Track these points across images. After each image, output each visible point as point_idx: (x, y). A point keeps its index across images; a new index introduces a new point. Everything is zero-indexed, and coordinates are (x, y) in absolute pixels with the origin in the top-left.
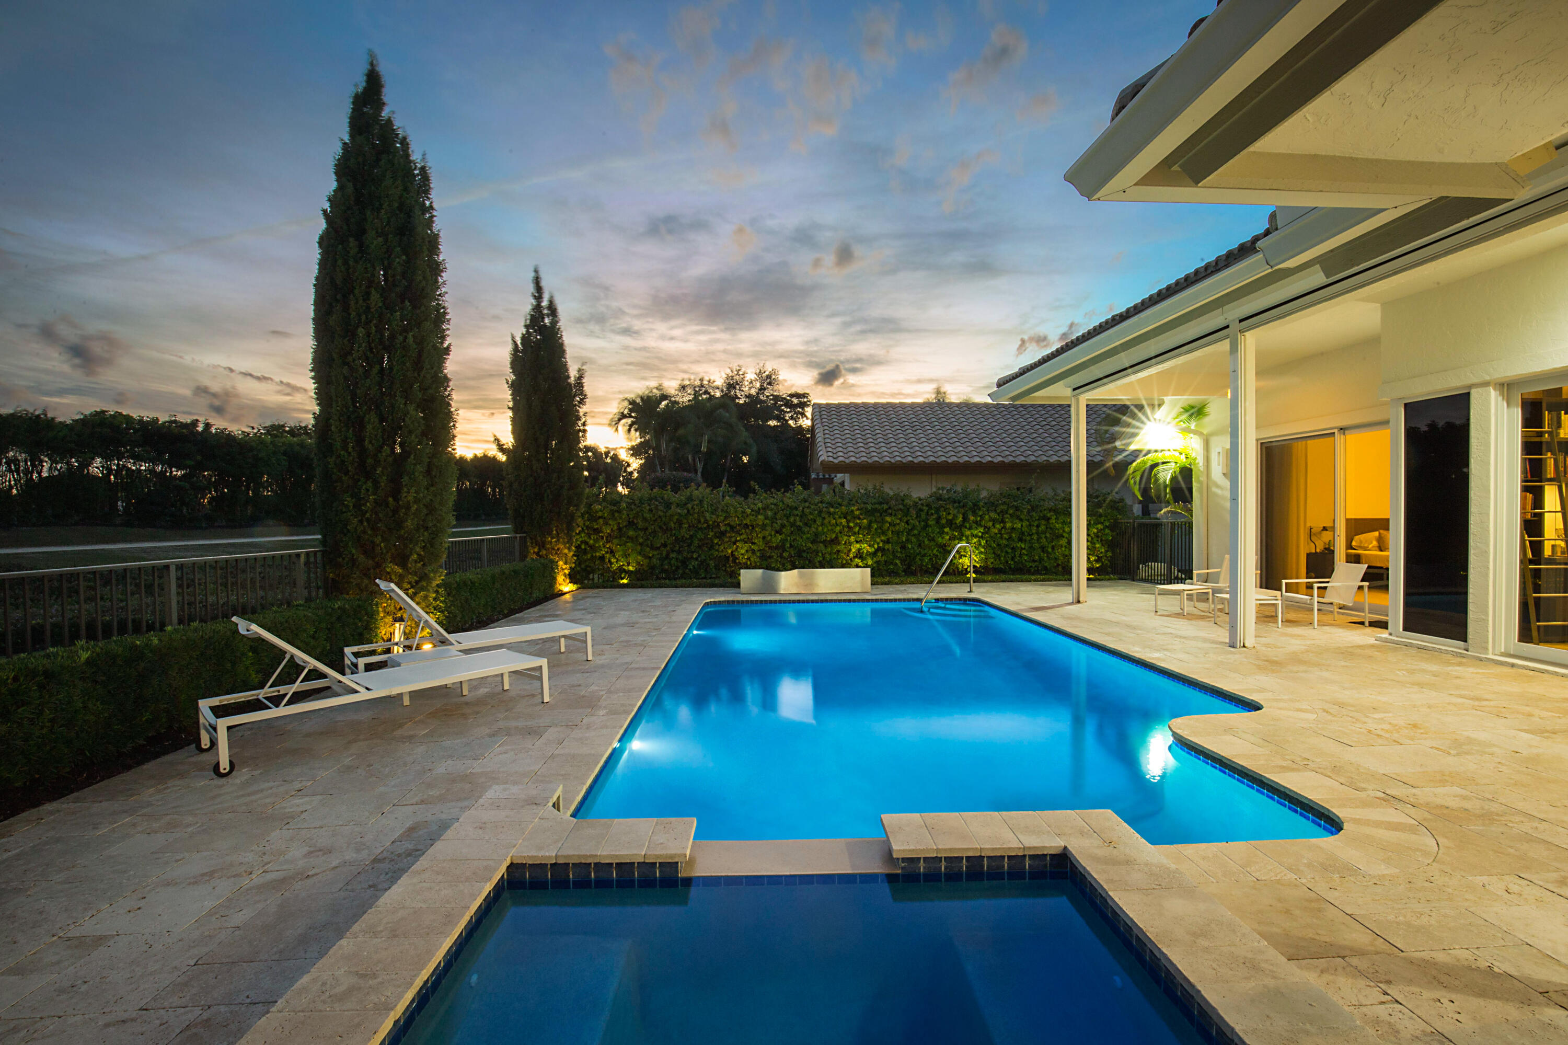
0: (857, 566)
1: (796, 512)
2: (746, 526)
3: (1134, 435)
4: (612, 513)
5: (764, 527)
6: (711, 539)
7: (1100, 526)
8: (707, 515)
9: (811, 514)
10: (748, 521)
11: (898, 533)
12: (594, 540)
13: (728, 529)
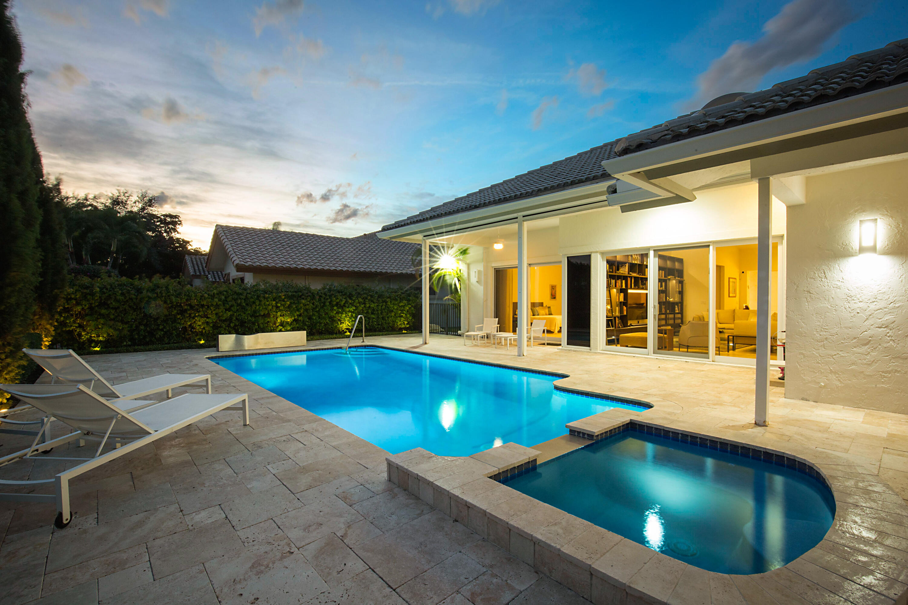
0: (280, 331)
1: (241, 297)
2: (203, 306)
3: (436, 262)
4: (85, 296)
5: (217, 306)
6: (175, 316)
7: (410, 306)
8: (173, 298)
9: (252, 298)
10: (205, 303)
11: (306, 310)
12: (64, 317)
13: (189, 308)
